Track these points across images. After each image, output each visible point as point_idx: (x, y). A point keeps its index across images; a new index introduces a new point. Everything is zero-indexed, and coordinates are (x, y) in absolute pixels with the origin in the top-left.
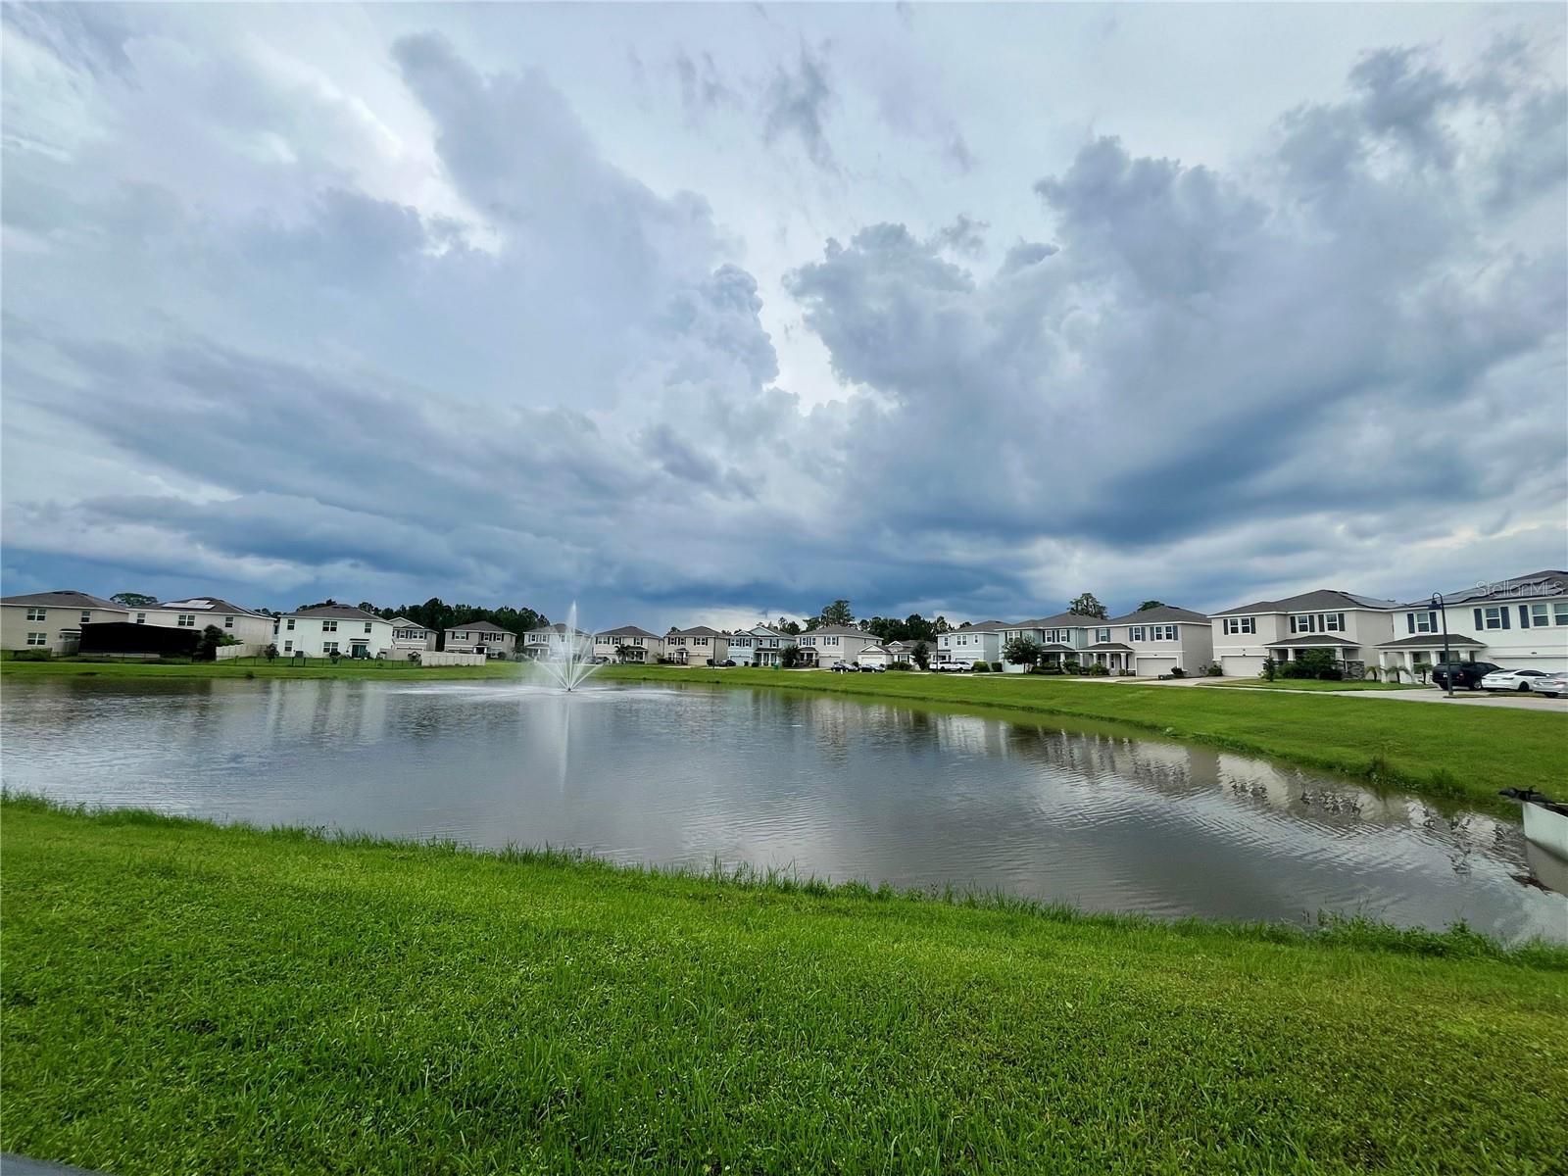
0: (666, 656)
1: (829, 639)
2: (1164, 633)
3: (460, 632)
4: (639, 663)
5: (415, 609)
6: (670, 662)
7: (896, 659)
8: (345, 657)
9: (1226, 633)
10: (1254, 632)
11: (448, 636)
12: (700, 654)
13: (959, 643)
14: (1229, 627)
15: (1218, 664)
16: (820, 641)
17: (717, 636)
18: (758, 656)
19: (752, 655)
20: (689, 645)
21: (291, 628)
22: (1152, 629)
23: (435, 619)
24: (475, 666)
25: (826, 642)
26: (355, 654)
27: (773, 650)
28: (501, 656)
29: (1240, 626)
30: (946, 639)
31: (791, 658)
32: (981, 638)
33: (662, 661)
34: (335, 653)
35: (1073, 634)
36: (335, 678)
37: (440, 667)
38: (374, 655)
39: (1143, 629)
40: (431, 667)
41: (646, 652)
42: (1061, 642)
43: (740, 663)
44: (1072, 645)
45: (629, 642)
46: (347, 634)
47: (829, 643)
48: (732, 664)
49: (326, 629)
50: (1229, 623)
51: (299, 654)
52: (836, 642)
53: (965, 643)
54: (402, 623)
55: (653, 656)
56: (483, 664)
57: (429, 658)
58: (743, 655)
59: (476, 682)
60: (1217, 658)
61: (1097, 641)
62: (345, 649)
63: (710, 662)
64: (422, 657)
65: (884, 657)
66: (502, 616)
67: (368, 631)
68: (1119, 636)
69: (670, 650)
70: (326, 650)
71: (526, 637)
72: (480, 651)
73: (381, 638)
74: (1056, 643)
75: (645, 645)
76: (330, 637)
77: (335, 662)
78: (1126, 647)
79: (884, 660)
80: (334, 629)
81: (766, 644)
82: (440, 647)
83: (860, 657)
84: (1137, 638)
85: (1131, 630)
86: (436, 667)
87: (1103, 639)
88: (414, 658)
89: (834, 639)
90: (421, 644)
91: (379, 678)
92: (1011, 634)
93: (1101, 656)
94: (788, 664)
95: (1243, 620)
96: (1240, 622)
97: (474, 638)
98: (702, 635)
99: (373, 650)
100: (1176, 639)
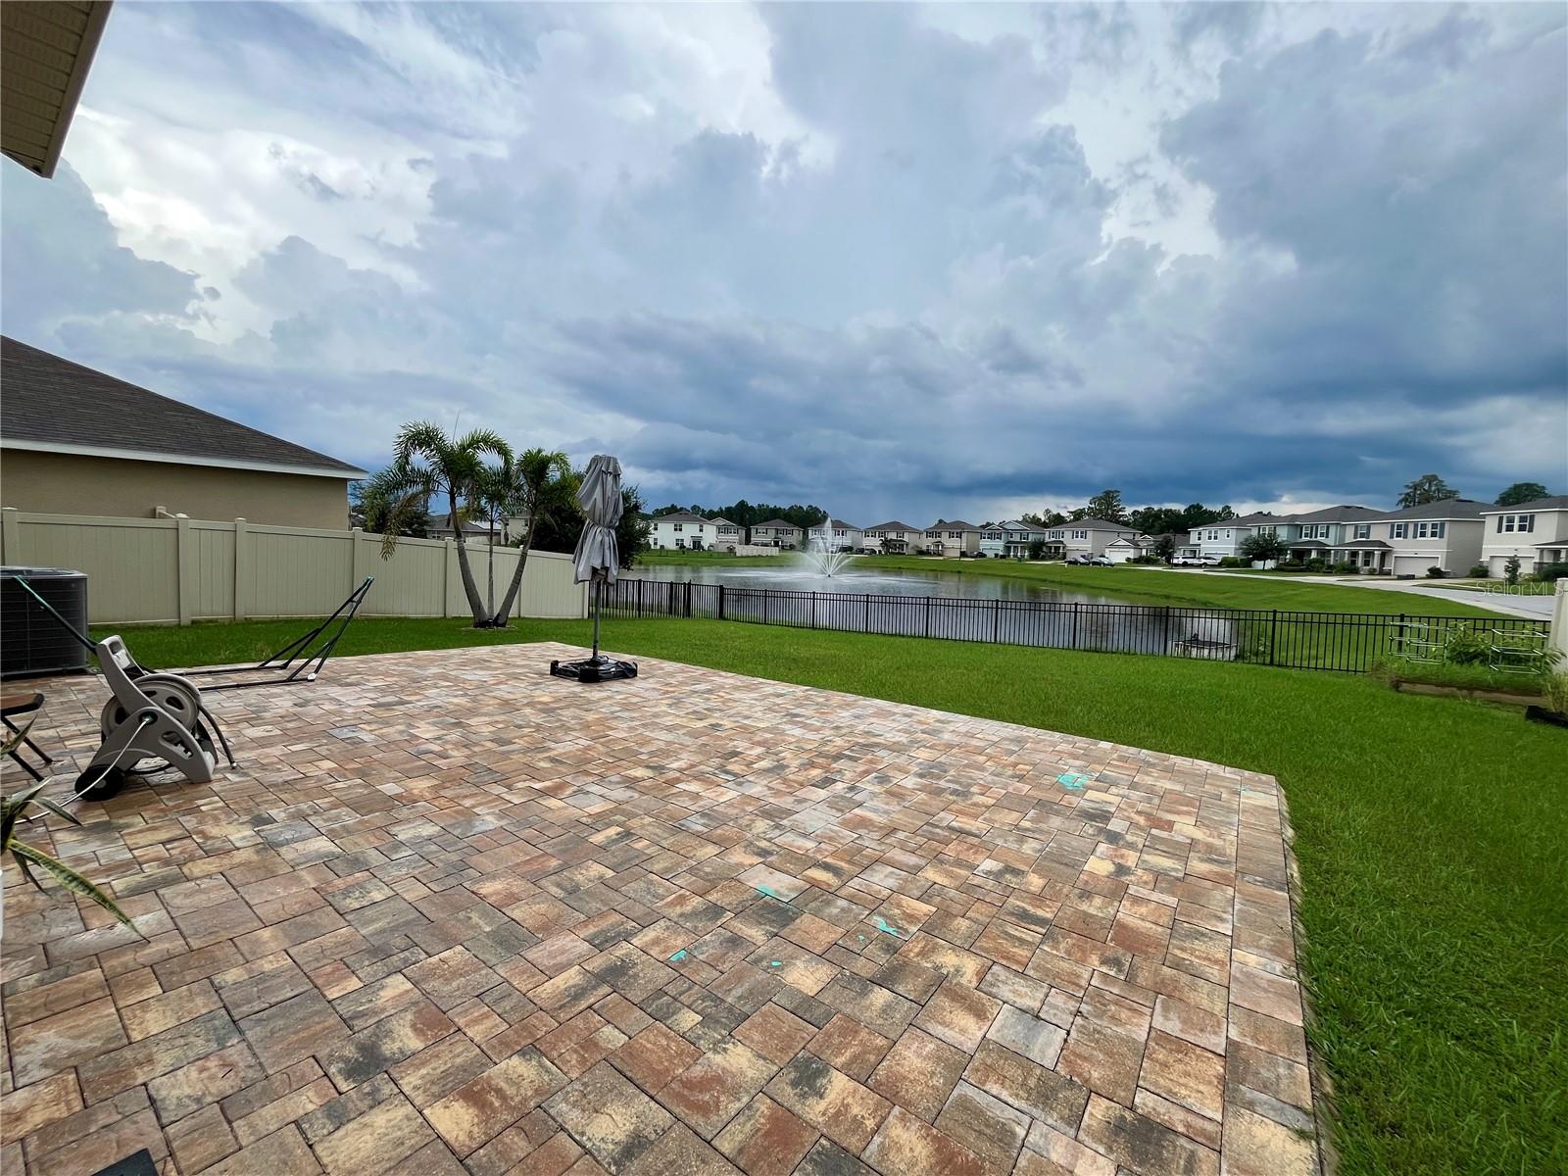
0: (924, 548)
1: (1077, 533)
2: (1429, 531)
3: (761, 528)
4: (899, 553)
5: (729, 509)
6: (927, 553)
7: (1144, 552)
8: (688, 549)
9: (1500, 531)
10: (1531, 530)
11: (753, 532)
12: (953, 545)
13: (1210, 538)
14: (1505, 524)
15: (1485, 564)
16: (1068, 535)
17: (972, 530)
18: (1008, 549)
19: (1001, 548)
20: (945, 538)
21: (656, 529)
22: (1416, 526)
23: (743, 517)
24: (772, 556)
25: (1075, 535)
26: (694, 548)
27: (1022, 543)
28: (792, 547)
29: (1516, 524)
30: (1200, 534)
31: (1037, 550)
32: (1233, 533)
33: (921, 553)
34: (682, 547)
35: (1332, 530)
36: (686, 565)
37: (748, 557)
38: (706, 548)
39: (1406, 526)
40: (742, 557)
41: (907, 545)
42: (1319, 538)
43: (990, 554)
44: (1330, 541)
45: (892, 536)
46: (689, 531)
47: (1077, 537)
48: (982, 555)
49: (676, 530)
50: (1505, 520)
51: (662, 547)
52: (1084, 535)
53: (1216, 538)
54: (721, 522)
55: (913, 548)
56: (778, 554)
57: (742, 550)
58: (992, 547)
59: (774, 568)
60: (1485, 558)
61: (1355, 538)
62: (688, 543)
63: (963, 554)
64: (736, 550)
65: (1132, 550)
66: (793, 513)
67: (701, 530)
68: (1380, 533)
69: (926, 543)
70: (677, 544)
71: (810, 532)
72: (776, 544)
73: (710, 535)
74: (1313, 539)
75: (906, 538)
76: (679, 535)
77: (684, 553)
78: (1384, 545)
79: (1131, 554)
80: (681, 530)
81: (1016, 538)
82: (748, 541)
83: (1107, 550)
84: (1399, 535)
85: (1393, 526)
86: (745, 557)
87: (1362, 536)
88: (731, 550)
89: (1082, 533)
90: (734, 538)
91: (710, 565)
92: (1264, 529)
93: (1354, 554)
94: (1035, 556)
95: (1521, 517)
96: (1517, 519)
97: (772, 533)
98: (958, 529)
99: (705, 544)
100: (1441, 536)
